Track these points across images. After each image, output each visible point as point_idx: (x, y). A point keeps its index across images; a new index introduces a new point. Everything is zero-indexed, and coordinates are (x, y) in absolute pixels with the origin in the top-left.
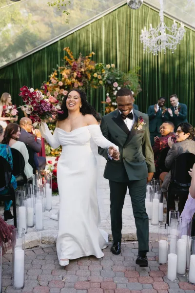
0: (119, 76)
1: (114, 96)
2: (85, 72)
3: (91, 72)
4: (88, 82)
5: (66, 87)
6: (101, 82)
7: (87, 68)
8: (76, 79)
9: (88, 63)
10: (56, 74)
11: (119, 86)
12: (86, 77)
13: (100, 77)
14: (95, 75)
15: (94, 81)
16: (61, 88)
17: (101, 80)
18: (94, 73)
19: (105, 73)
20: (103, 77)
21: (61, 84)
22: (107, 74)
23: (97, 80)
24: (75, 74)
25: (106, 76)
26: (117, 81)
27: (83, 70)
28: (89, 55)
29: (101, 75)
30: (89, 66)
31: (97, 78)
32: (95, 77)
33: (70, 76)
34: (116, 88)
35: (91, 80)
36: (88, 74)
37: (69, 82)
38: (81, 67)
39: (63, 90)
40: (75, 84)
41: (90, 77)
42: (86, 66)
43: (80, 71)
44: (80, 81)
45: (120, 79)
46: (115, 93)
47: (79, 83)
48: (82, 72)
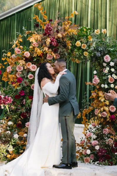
0: (112, 47)
1: (105, 75)
2: (63, 38)
3: (73, 39)
4: (66, 54)
5: (35, 60)
6: (86, 54)
7: (66, 33)
8: (49, 48)
9: (68, 26)
10: (21, 40)
11: (112, 61)
12: (65, 46)
13: (84, 46)
14: (78, 43)
15: (76, 52)
16: (27, 60)
17: (86, 50)
18: (76, 41)
19: (93, 42)
20: (89, 47)
21: (27, 54)
22: (95, 43)
23: (81, 51)
24: (49, 40)
25: (94, 45)
26: (109, 53)
27: (60, 35)
29: (86, 43)
30: (70, 30)
31: (80, 48)
32: (78, 46)
33: (42, 44)
34: (108, 64)
35: (72, 51)
36: (68, 42)
37: (39, 51)
38: (58, 32)
39: (31, 63)
40: (48, 55)
41: (70, 46)
42: (65, 30)
43: (56, 37)
44: (55, 52)
45: (113, 51)
46: (106, 70)
47: (53, 54)
48: (59, 38)
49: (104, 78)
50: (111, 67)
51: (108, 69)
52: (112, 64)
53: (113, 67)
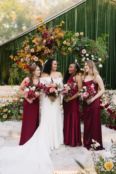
0: (87, 43)
1: (83, 62)
2: (54, 40)
3: (61, 39)
4: (57, 49)
5: (38, 54)
6: (70, 49)
7: (57, 36)
8: (46, 46)
9: (58, 31)
10: (28, 41)
11: (87, 53)
12: (56, 45)
13: (68, 44)
14: (65, 42)
15: (64, 48)
16: (32, 54)
17: (70, 47)
18: (64, 40)
19: (74, 41)
20: (72, 44)
21: (33, 50)
22: (76, 42)
23: (66, 47)
24: (45, 41)
26: (85, 48)
27: (52, 37)
28: (59, 24)
29: (70, 42)
30: (59, 34)
31: (66, 45)
32: (65, 44)
33: (41, 43)
34: (85, 55)
35: (61, 47)
36: (58, 42)
37: (39, 48)
38: (51, 35)
39: (35, 56)
40: (45, 51)
41: (59, 44)
42: (56, 34)
43: (50, 39)
44: (50, 48)
45: (89, 47)
46: (83, 59)
47: (48, 50)
48: (52, 39)
49: (82, 64)
50: (86, 57)
51: (84, 58)
52: (87, 55)
53: (88, 57)
